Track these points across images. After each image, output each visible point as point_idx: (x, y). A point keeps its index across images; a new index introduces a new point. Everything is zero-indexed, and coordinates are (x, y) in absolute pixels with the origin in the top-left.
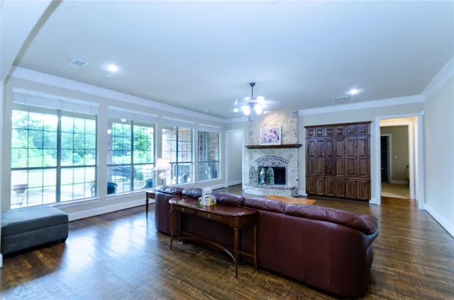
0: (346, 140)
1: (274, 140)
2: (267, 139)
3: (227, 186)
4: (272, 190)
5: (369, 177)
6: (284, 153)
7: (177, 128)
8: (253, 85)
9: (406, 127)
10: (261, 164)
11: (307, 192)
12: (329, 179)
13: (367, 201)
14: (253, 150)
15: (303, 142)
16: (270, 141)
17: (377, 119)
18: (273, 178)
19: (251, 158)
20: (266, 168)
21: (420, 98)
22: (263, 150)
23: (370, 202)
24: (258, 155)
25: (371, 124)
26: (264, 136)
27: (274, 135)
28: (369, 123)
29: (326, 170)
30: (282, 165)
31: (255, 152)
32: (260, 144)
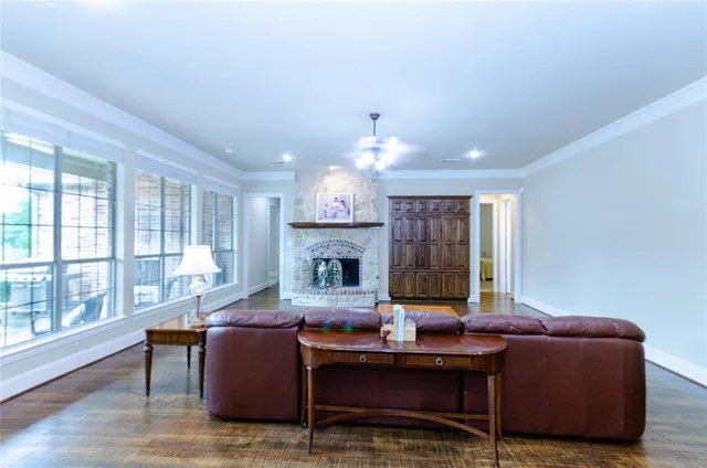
0: (443, 218)
1: (340, 214)
2: (329, 213)
3: (246, 297)
4: (344, 297)
5: (468, 268)
6: (358, 236)
7: (163, 180)
8: (375, 117)
9: (491, 205)
10: (317, 254)
11: (391, 295)
12: (422, 273)
13: (466, 299)
14: (301, 231)
15: (386, 219)
16: (334, 217)
17: (477, 192)
18: (339, 277)
19: (298, 244)
20: (327, 261)
21: (521, 173)
22: (322, 230)
23: (469, 300)
24: (312, 238)
25: (471, 200)
26: (324, 208)
27: (342, 207)
28: (470, 197)
29: (417, 262)
30: (353, 256)
31: (307, 234)
32: (317, 221)
